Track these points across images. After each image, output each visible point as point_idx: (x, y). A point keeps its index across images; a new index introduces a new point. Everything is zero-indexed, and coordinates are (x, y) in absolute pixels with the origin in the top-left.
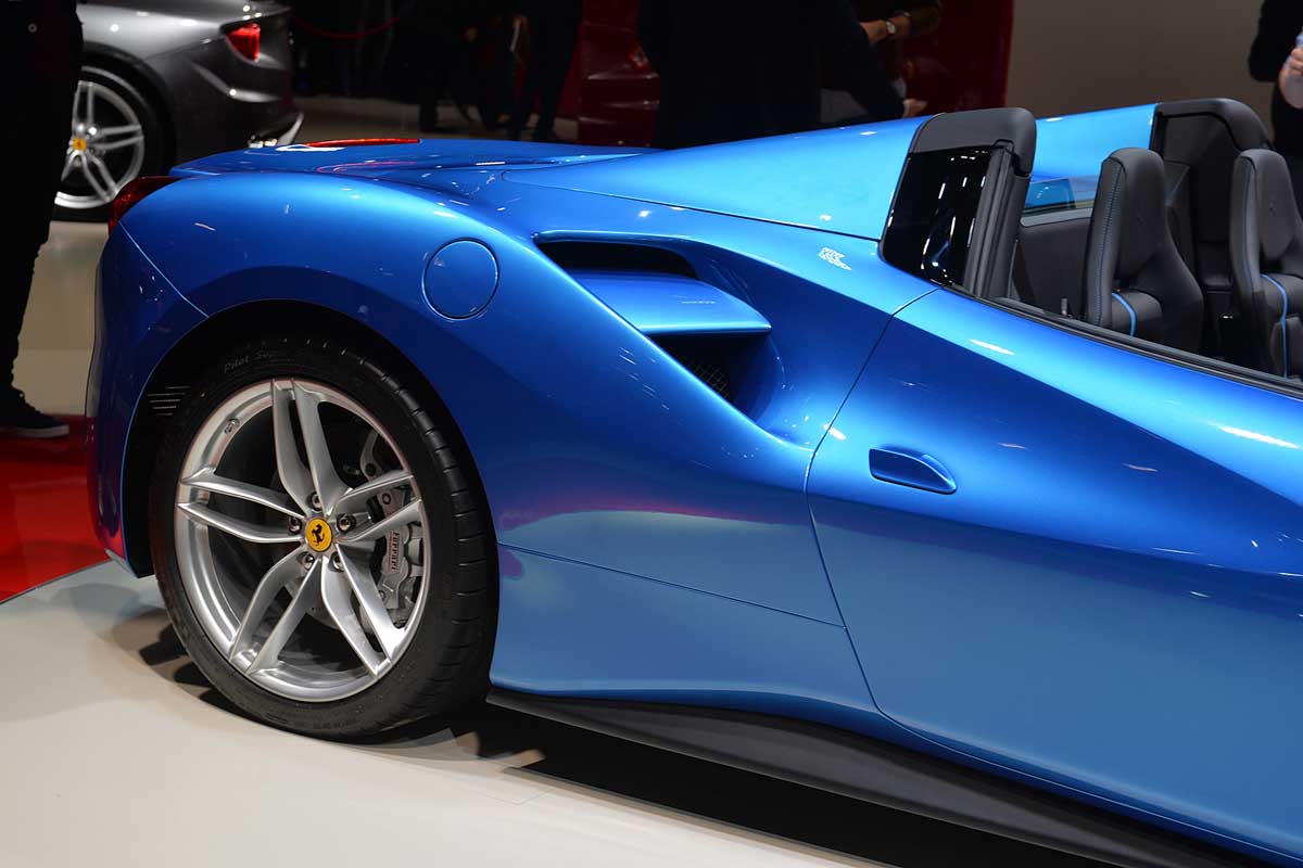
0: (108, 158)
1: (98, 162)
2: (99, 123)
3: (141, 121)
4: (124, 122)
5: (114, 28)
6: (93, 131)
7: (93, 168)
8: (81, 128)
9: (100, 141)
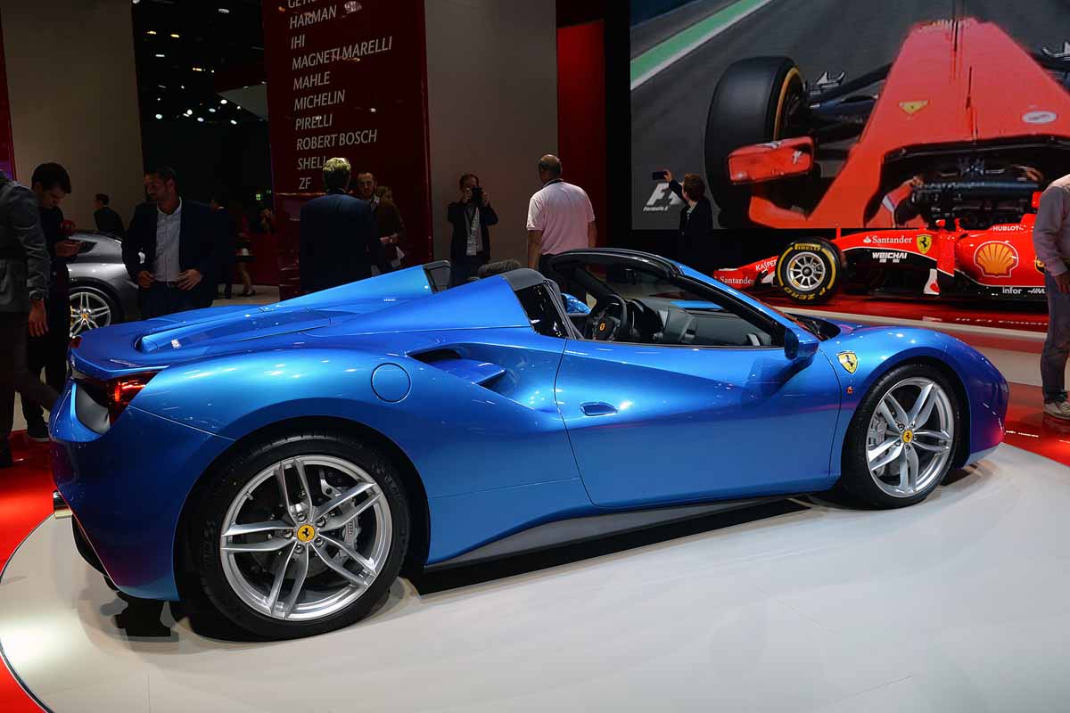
0: (97, 320)
1: (93, 322)
2: (92, 307)
3: (109, 304)
4: (102, 306)
5: (94, 271)
6: (90, 311)
7: (91, 324)
8: (85, 310)
9: (93, 314)
